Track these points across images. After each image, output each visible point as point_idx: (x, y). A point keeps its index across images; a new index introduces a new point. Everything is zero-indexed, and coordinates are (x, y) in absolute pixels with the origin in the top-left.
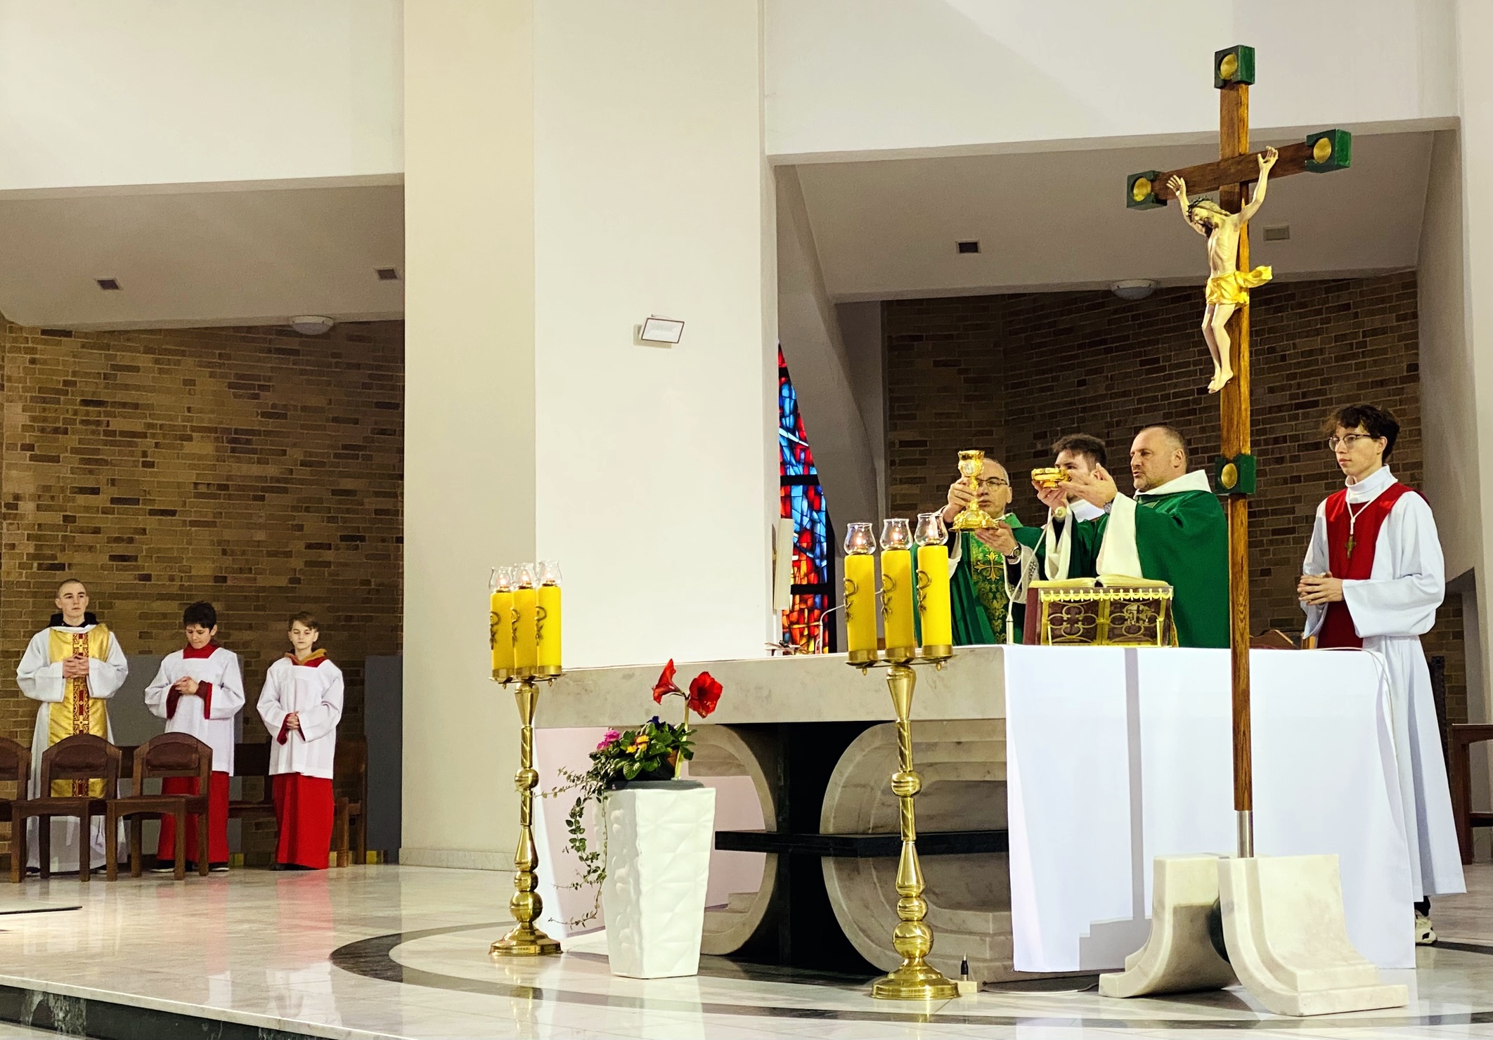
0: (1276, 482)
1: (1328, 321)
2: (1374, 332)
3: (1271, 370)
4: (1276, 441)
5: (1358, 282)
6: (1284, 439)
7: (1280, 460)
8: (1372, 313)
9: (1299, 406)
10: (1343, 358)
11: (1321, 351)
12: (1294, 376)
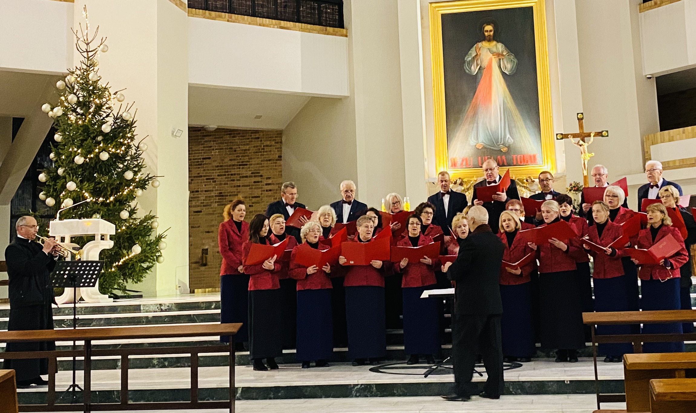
0: (231, 187)
1: (252, 141)
2: (267, 146)
3: (230, 154)
4: (232, 175)
5: (262, 131)
6: (235, 174)
7: (234, 180)
8: (267, 141)
9: (240, 165)
10: (256, 152)
11: (249, 150)
12: (239, 156)
